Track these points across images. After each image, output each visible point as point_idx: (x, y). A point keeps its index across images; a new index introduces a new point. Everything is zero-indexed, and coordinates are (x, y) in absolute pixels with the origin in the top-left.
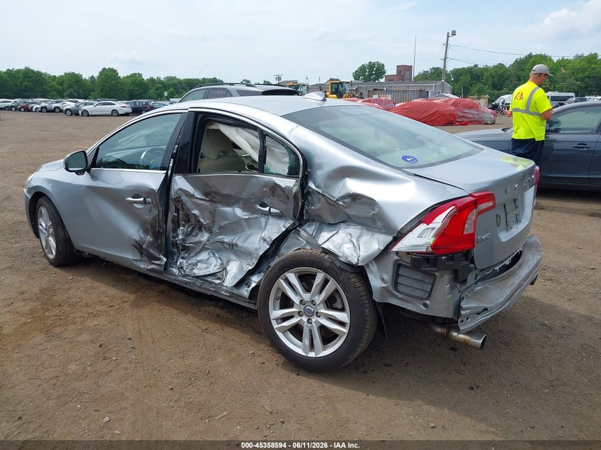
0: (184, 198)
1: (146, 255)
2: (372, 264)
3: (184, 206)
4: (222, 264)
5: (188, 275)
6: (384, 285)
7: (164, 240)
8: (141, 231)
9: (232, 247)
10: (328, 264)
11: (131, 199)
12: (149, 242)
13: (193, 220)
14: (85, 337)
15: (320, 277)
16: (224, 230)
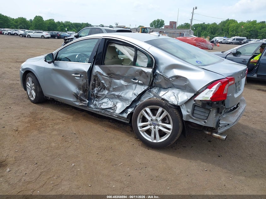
0: (99, 75)
1: (79, 99)
2: (183, 105)
3: (98, 79)
4: (114, 104)
5: (99, 108)
6: (188, 114)
7: (88, 93)
8: (78, 89)
9: (119, 97)
10: (164, 105)
11: (74, 75)
12: (81, 93)
13: (101, 85)
14: (55, 133)
15: (160, 110)
16: (115, 90)
